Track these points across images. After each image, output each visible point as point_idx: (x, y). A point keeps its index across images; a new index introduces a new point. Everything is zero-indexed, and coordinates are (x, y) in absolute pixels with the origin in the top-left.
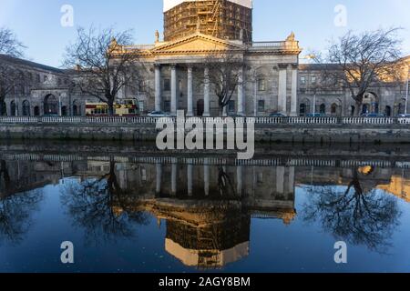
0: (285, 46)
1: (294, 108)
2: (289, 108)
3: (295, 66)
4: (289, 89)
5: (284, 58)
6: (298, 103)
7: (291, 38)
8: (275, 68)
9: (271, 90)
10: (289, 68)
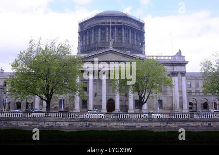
0: (175, 59)
1: (186, 106)
2: (181, 106)
3: (183, 74)
4: (181, 92)
5: (175, 68)
6: (188, 102)
7: (179, 54)
8: (169, 75)
9: (166, 92)
10: (179, 75)
